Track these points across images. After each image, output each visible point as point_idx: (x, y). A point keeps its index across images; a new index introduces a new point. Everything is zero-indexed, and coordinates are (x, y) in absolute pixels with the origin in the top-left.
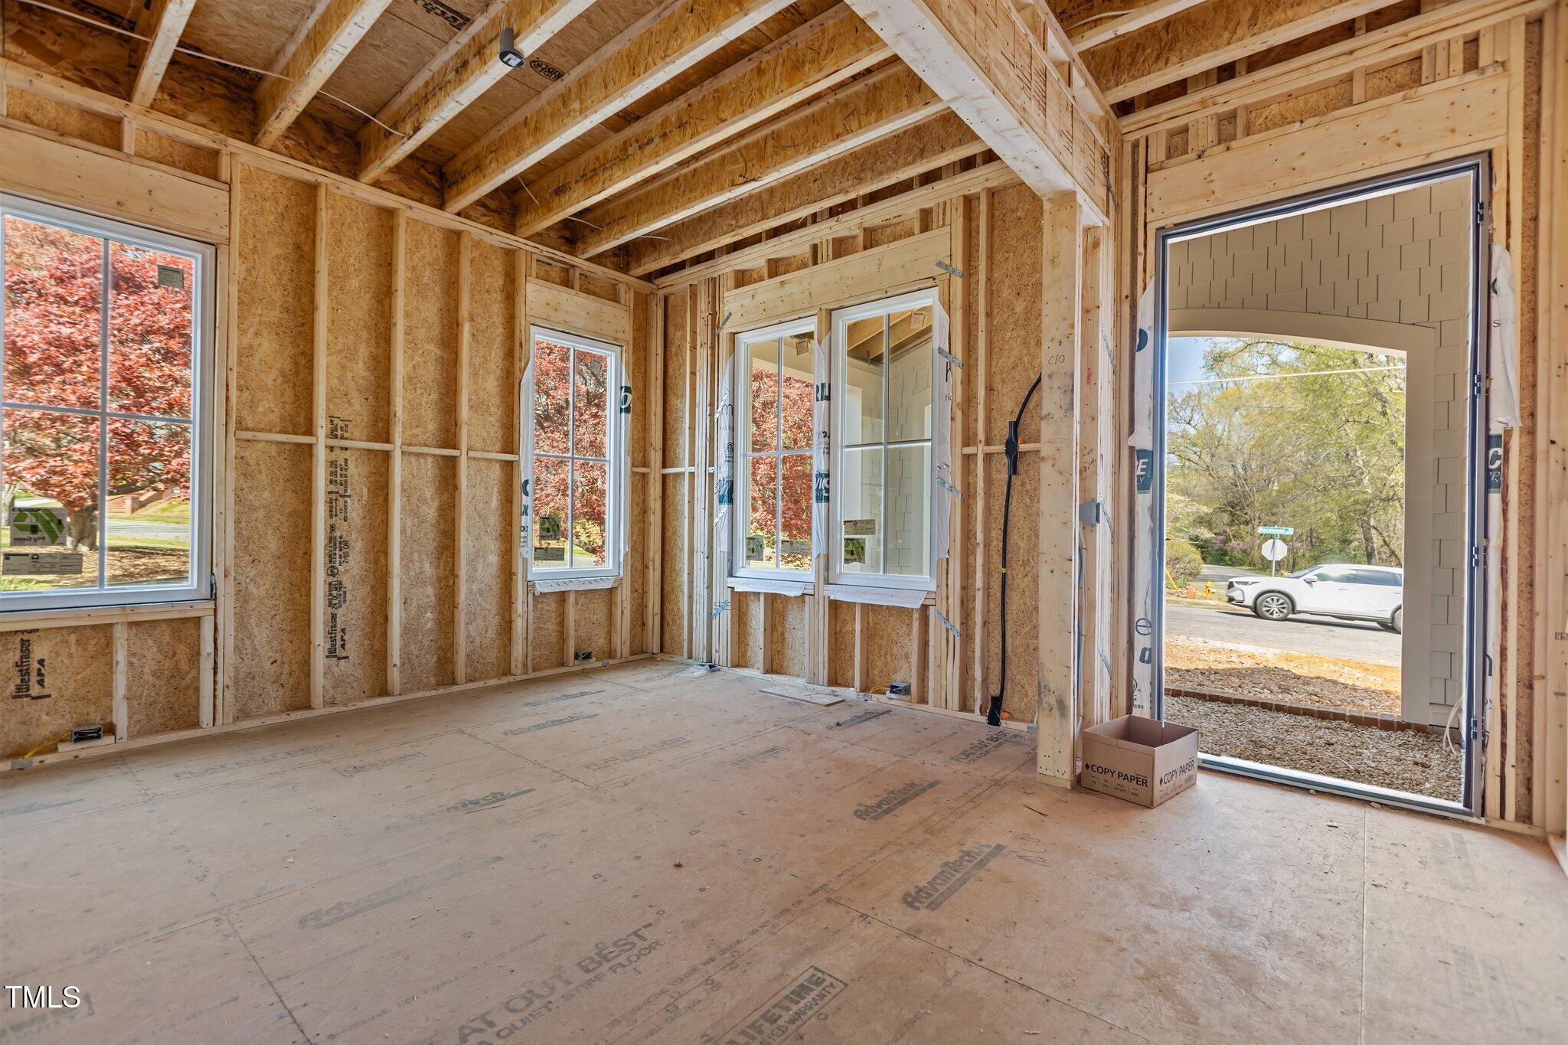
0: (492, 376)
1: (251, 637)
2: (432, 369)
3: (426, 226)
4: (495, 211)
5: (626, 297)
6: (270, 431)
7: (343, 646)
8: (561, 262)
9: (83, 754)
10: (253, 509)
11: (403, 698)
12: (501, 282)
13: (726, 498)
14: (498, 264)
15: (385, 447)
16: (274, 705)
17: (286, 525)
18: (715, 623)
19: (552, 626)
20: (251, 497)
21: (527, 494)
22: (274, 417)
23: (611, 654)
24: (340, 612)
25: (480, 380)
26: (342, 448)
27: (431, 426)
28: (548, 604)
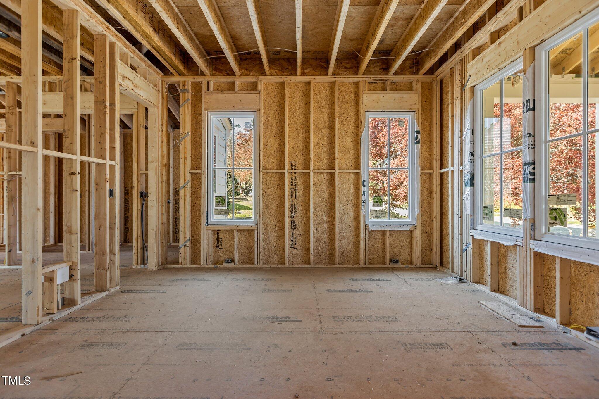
0: (350, 137)
1: (268, 237)
2: (325, 139)
3: (322, 84)
4: (349, 68)
5: (417, 86)
6: (273, 169)
7: (296, 244)
8: (380, 80)
9: (228, 267)
10: (269, 195)
11: (314, 266)
12: (353, 97)
13: (469, 184)
14: (352, 90)
15: (307, 171)
16: (275, 261)
17: (278, 200)
18: (464, 254)
19: (379, 245)
20: (268, 191)
21: (364, 186)
22: (274, 164)
23: (411, 263)
24: (294, 231)
25: (345, 140)
26: (294, 173)
27: (325, 161)
28: (377, 235)
